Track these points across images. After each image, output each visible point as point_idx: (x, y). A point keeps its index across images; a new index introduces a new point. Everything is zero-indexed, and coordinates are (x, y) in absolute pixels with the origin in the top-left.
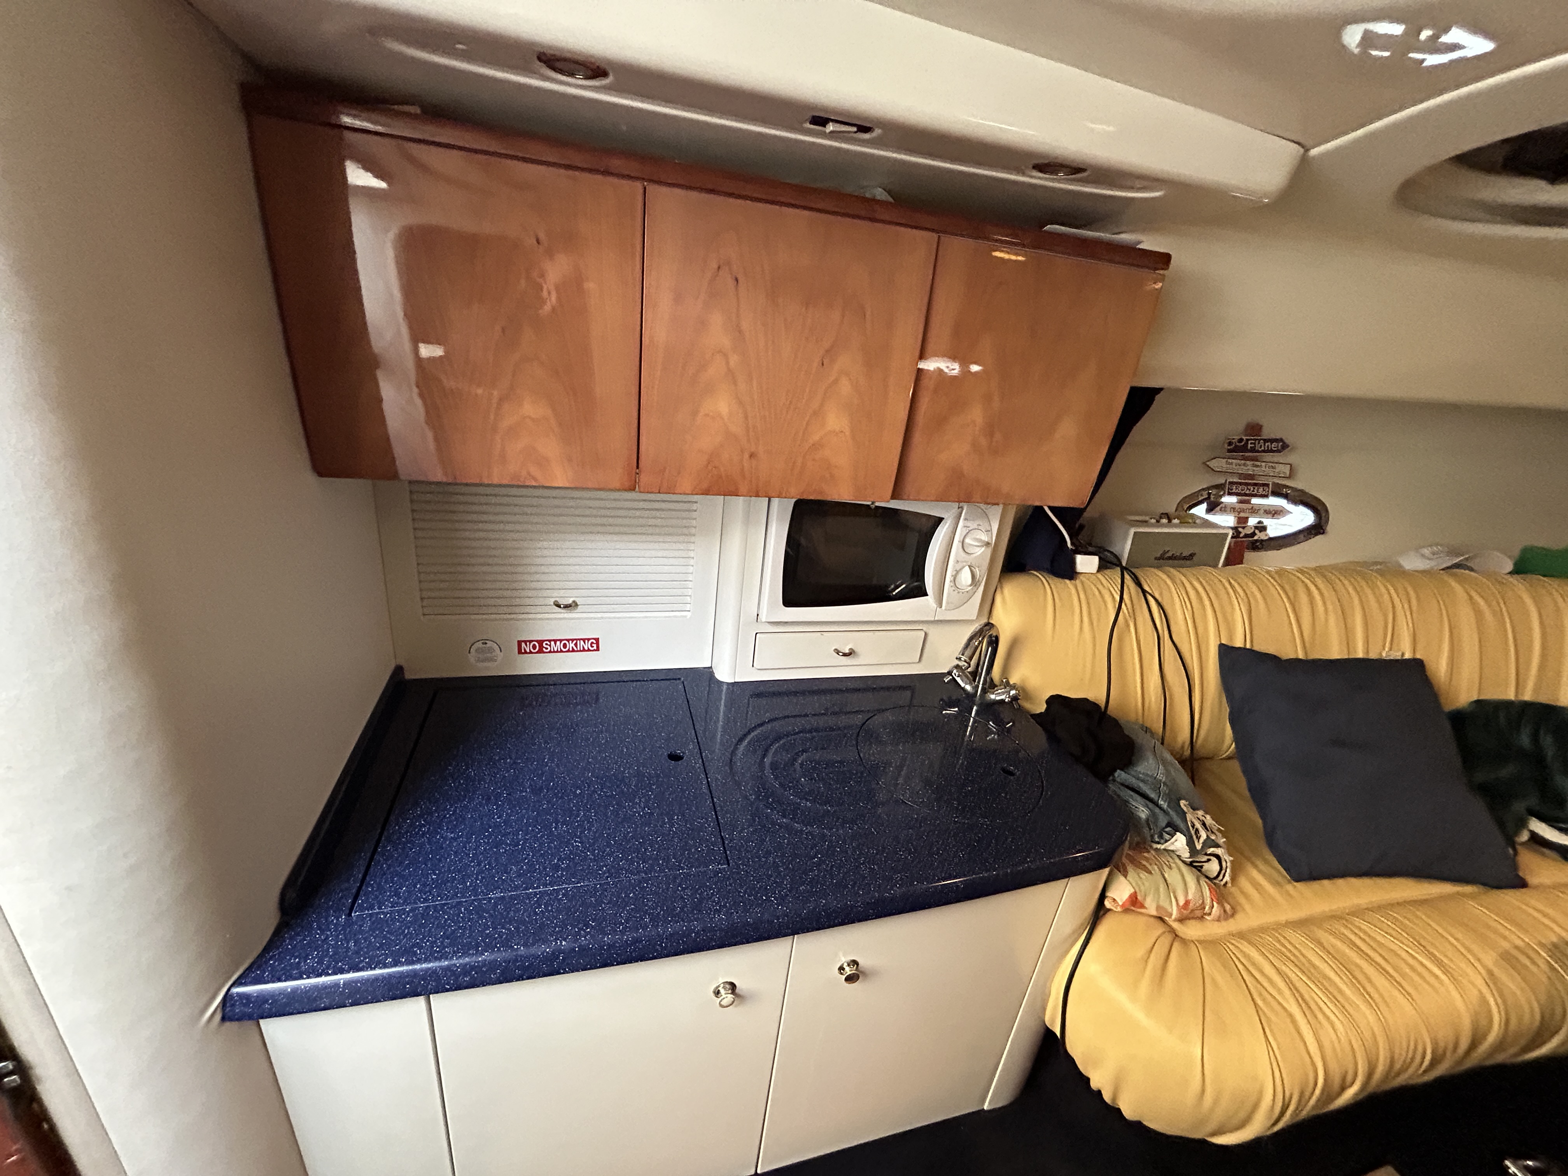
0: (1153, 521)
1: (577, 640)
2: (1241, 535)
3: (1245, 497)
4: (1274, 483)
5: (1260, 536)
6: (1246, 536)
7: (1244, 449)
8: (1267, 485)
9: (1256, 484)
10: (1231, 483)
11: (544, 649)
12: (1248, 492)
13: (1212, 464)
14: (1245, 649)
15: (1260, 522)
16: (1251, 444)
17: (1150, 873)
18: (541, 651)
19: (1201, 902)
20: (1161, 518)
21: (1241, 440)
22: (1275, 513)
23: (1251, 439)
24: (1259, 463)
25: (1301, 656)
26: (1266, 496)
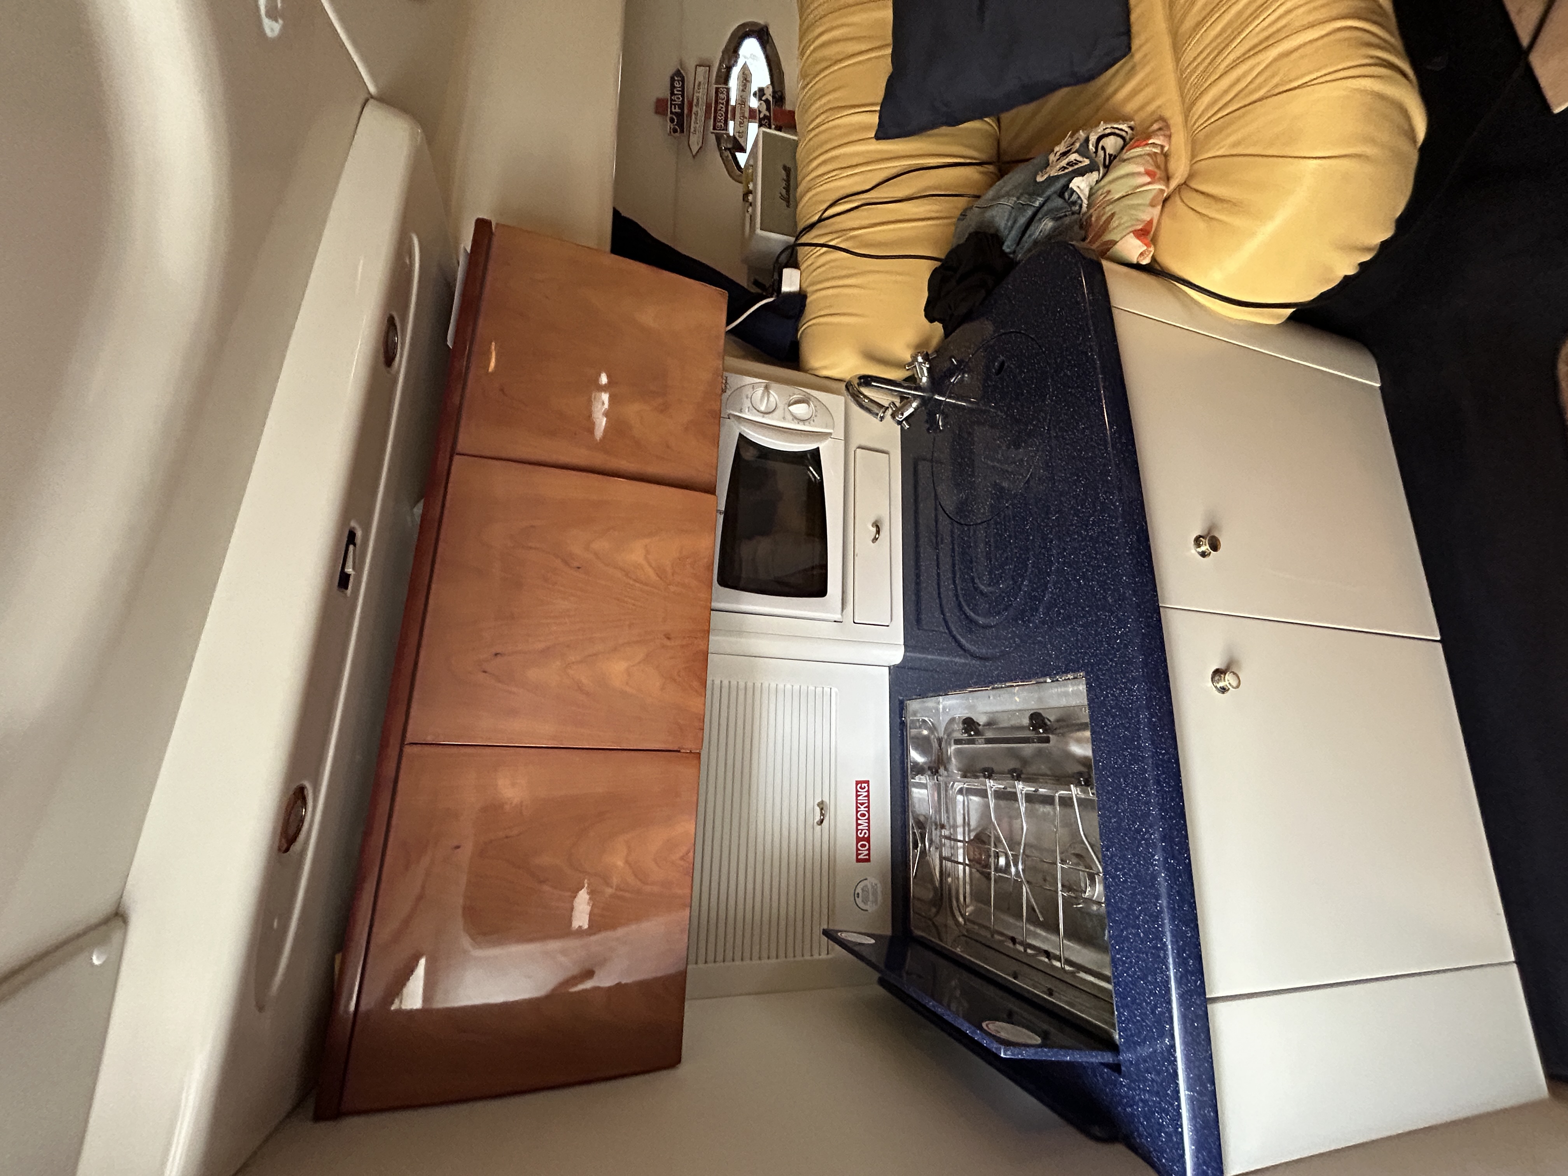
0: (750, 209)
1: (857, 803)
2: (768, 114)
3: (729, 113)
4: (717, 83)
5: (768, 95)
6: (768, 109)
7: (680, 115)
8: (717, 89)
9: (716, 101)
10: (714, 128)
11: (866, 836)
12: (724, 109)
13: (695, 149)
14: (880, 111)
15: (755, 94)
16: (675, 109)
17: (1113, 215)
18: (868, 840)
19: (1148, 158)
20: (747, 201)
21: (672, 120)
22: (746, 78)
23: (671, 107)
24: (695, 101)
25: (889, 51)
26: (728, 90)
